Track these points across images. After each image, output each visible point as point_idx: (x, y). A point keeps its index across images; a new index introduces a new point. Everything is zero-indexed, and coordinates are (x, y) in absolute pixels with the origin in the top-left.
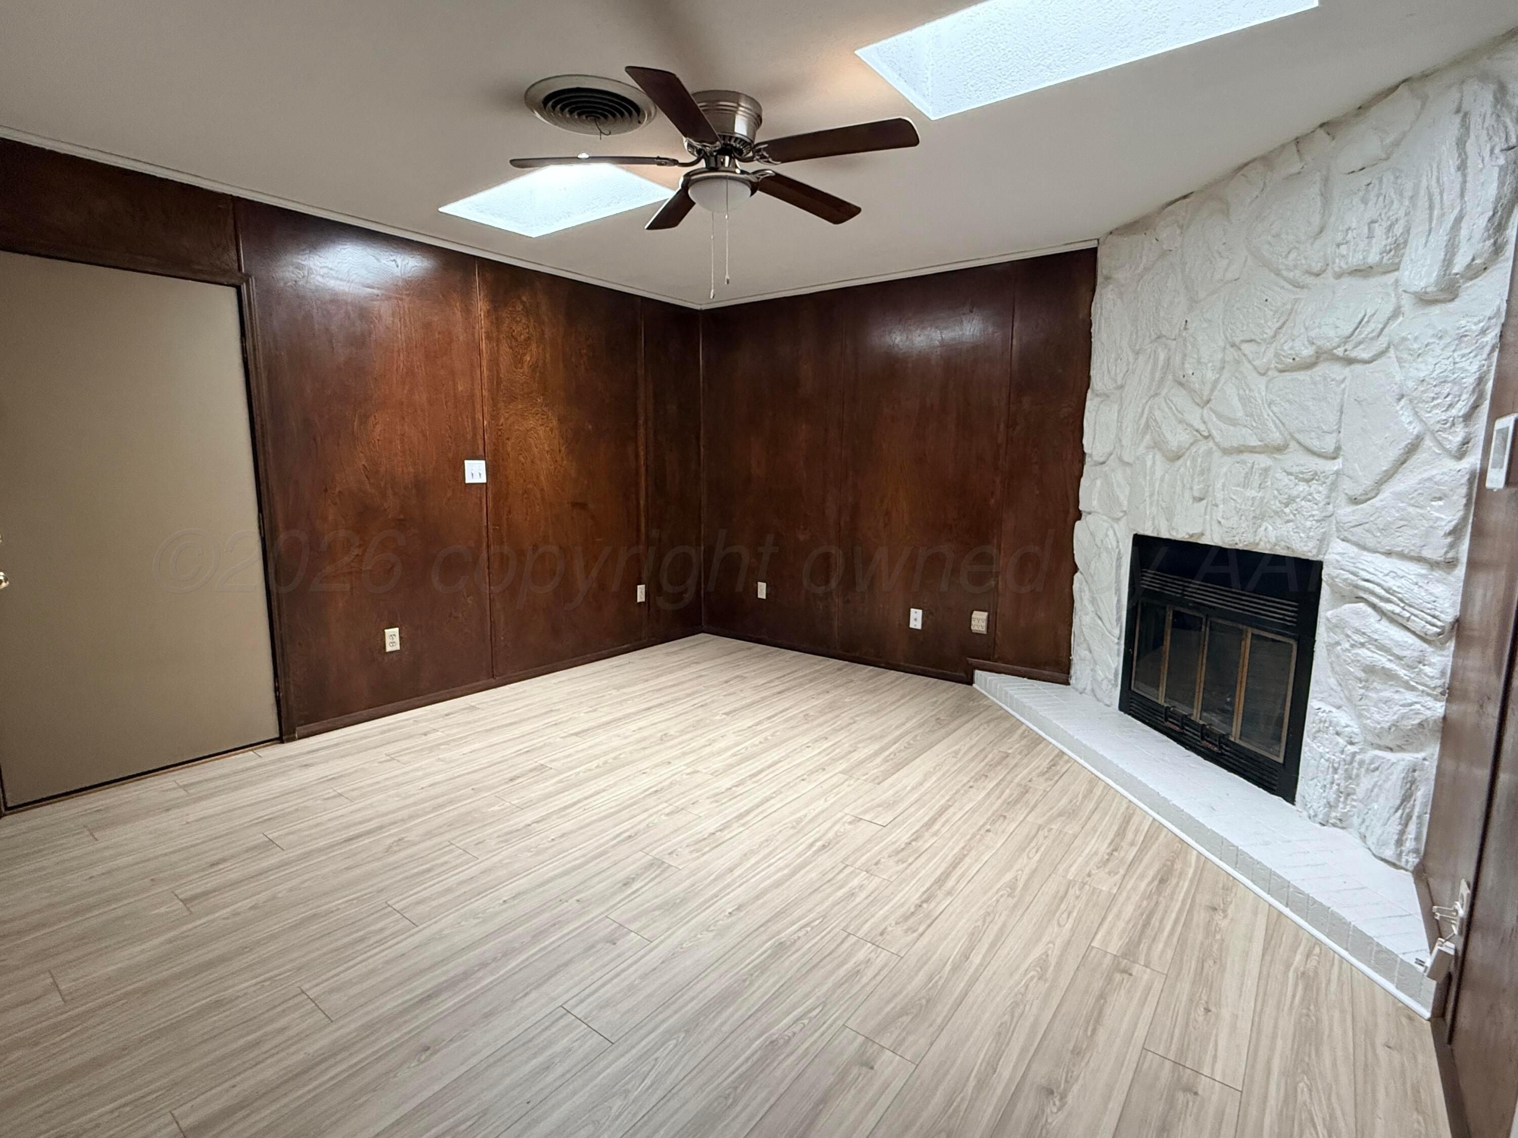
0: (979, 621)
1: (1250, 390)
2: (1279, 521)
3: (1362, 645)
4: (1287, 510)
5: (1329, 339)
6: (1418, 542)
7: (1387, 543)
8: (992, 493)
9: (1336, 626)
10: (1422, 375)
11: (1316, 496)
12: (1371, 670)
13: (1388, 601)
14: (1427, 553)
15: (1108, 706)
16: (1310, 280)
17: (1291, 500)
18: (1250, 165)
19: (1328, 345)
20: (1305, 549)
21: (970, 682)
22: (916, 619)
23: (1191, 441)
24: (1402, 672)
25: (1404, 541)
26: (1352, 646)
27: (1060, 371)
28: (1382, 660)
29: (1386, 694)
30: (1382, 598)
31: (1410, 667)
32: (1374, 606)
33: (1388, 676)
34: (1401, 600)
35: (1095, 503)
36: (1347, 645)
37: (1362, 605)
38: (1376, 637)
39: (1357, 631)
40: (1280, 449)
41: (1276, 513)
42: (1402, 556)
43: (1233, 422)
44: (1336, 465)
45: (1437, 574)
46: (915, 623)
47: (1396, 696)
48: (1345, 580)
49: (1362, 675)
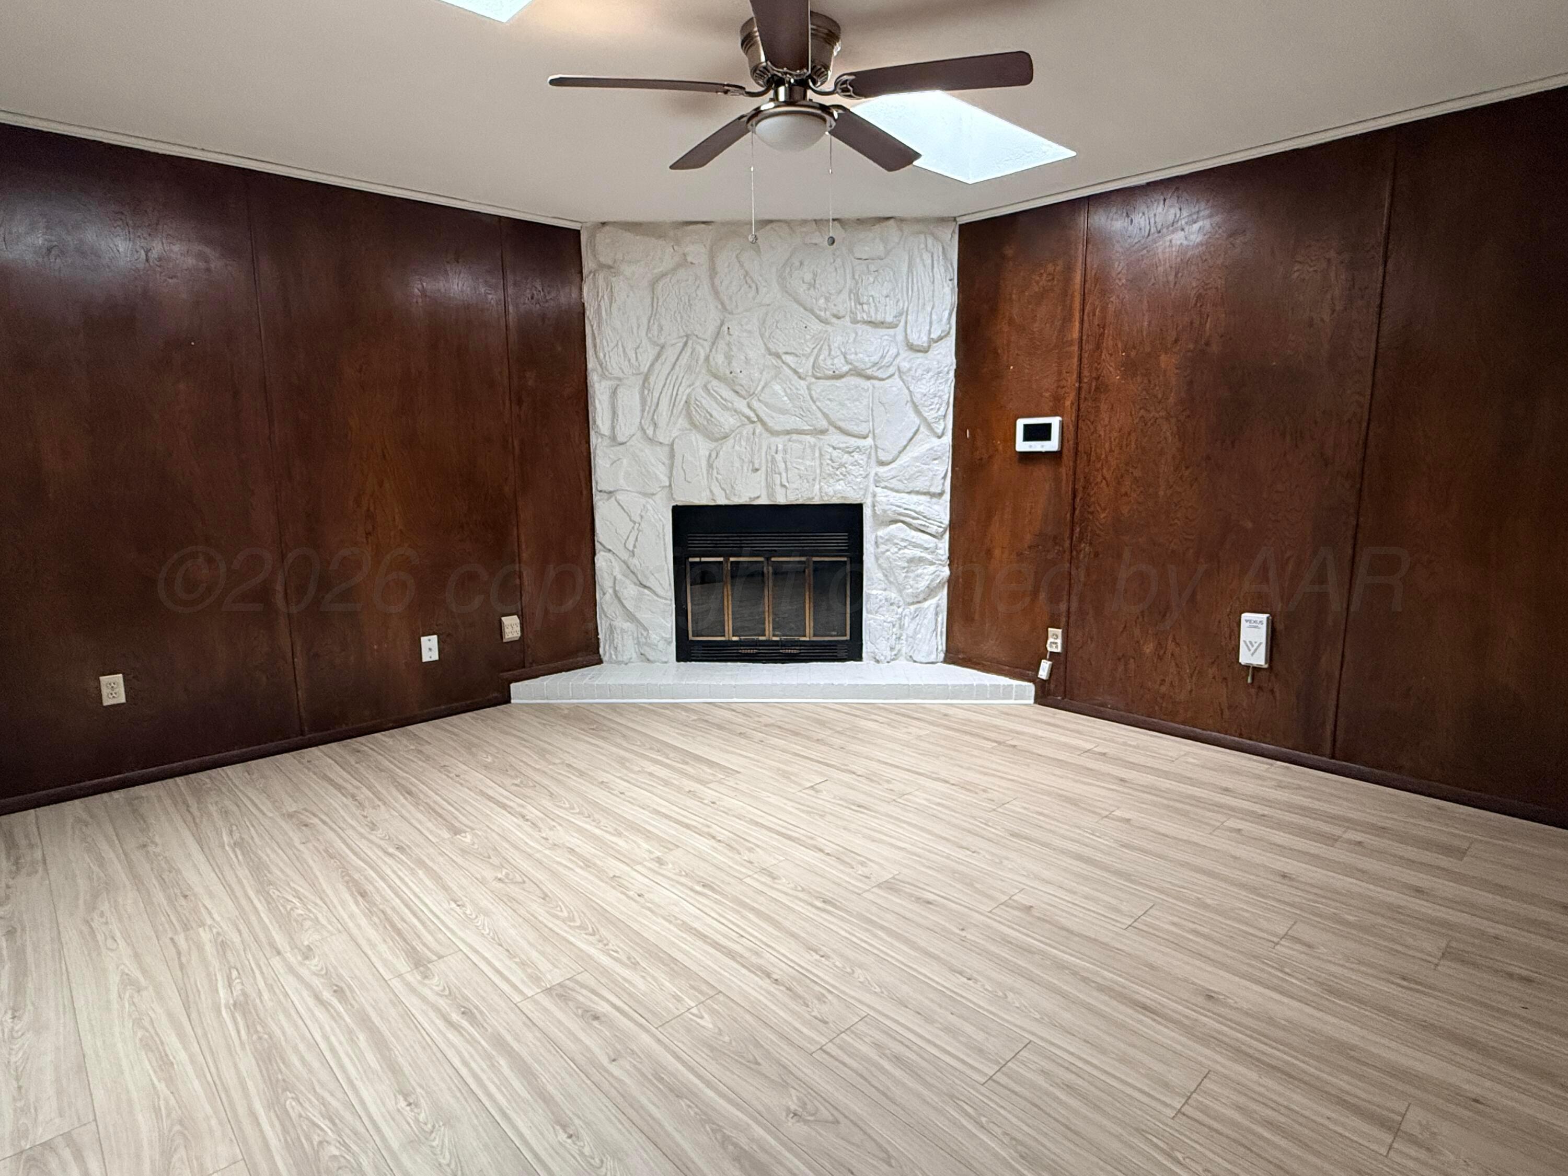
0: (512, 627)
1: (797, 389)
2: (831, 481)
3: (905, 547)
4: (838, 473)
5: (864, 363)
6: (928, 483)
7: (911, 487)
8: (506, 479)
9: (887, 540)
10: (924, 391)
11: (861, 462)
12: (911, 561)
13: (918, 519)
14: (933, 490)
15: (666, 662)
16: (834, 320)
17: (842, 465)
18: (774, 225)
19: (863, 366)
20: (852, 497)
21: (507, 700)
22: (430, 648)
23: (739, 424)
24: (929, 557)
25: (920, 484)
26: (900, 549)
27: (560, 349)
28: (918, 553)
29: (920, 571)
30: (914, 518)
31: (933, 552)
32: (909, 525)
33: (921, 560)
34: (925, 517)
35: (622, 482)
36: (896, 550)
37: (900, 525)
38: (914, 540)
39: (903, 540)
40: (823, 432)
41: (829, 475)
42: (918, 493)
43: (784, 412)
44: (869, 441)
45: (934, 500)
46: (430, 653)
47: (925, 571)
48: (894, 511)
49: (906, 565)
